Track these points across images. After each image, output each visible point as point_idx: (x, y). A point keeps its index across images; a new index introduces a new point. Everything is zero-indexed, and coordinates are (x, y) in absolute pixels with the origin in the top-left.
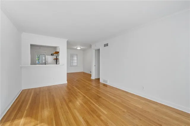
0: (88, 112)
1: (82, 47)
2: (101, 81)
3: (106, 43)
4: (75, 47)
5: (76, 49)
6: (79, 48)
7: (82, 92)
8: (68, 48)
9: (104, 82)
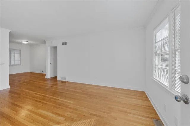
0: (56, 107)
1: (30, 42)
2: (59, 79)
3: (64, 42)
4: (20, 41)
5: (21, 43)
6: (25, 43)
7: (39, 93)
8: (10, 42)
9: (62, 79)
